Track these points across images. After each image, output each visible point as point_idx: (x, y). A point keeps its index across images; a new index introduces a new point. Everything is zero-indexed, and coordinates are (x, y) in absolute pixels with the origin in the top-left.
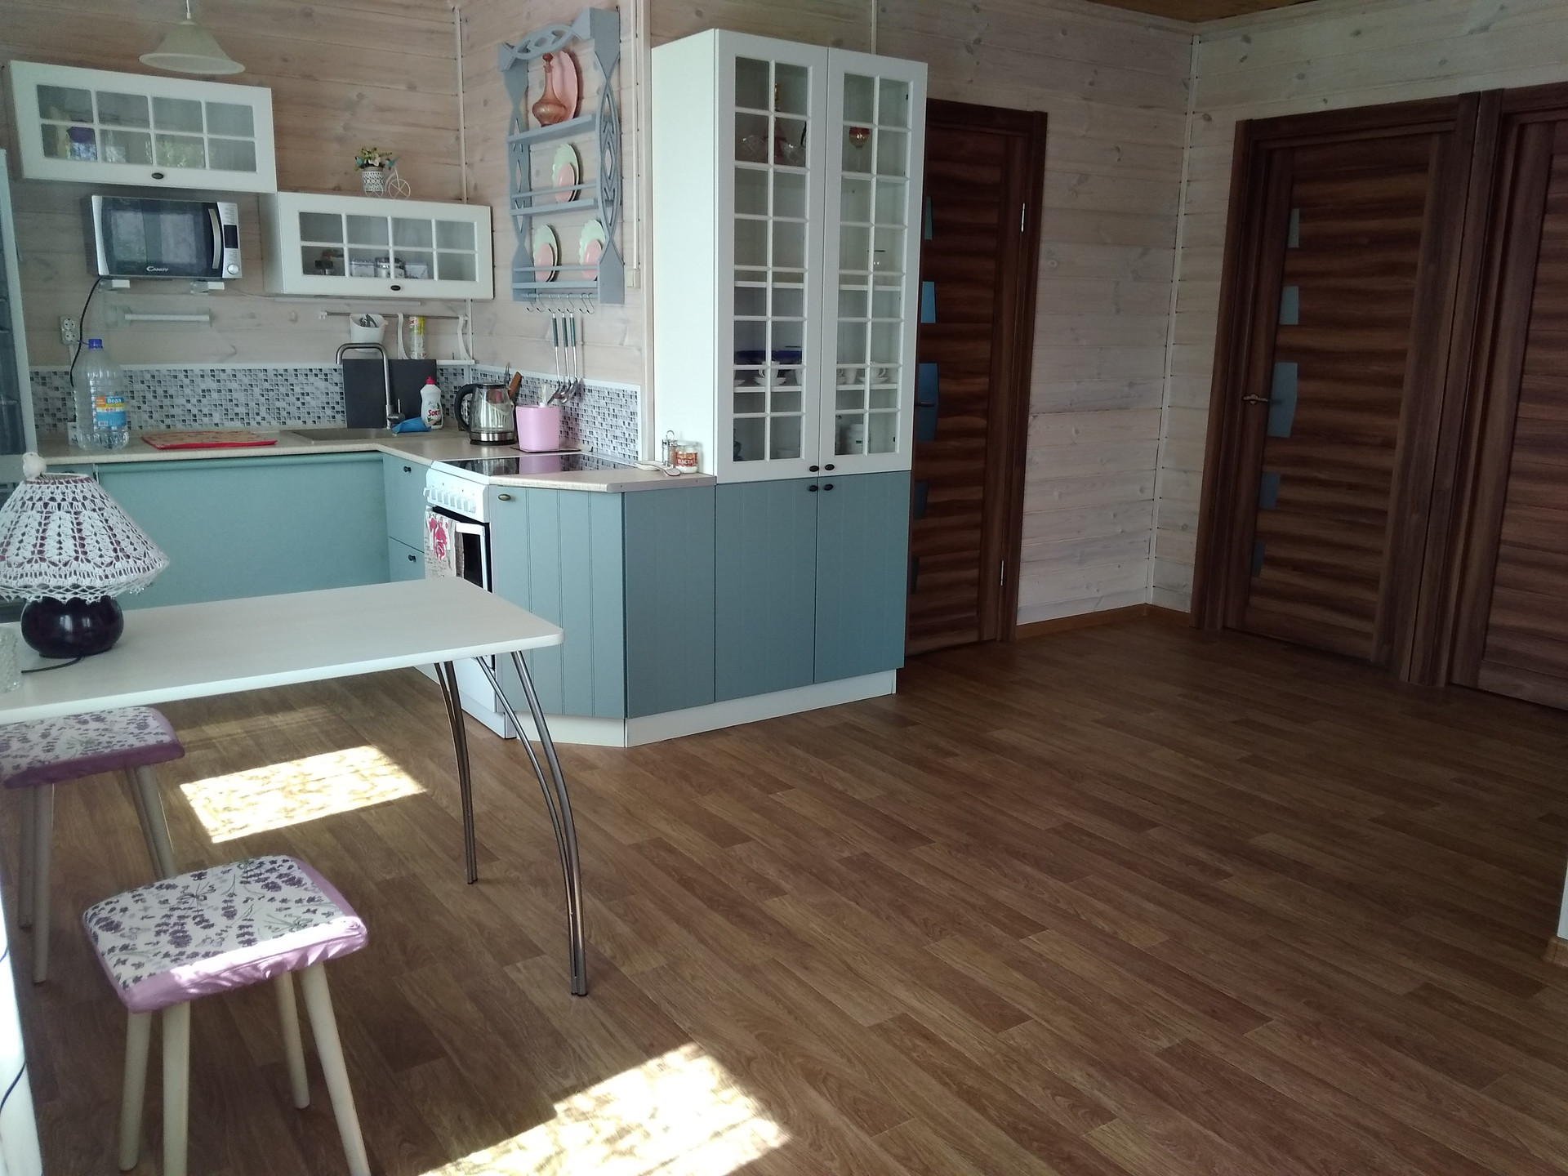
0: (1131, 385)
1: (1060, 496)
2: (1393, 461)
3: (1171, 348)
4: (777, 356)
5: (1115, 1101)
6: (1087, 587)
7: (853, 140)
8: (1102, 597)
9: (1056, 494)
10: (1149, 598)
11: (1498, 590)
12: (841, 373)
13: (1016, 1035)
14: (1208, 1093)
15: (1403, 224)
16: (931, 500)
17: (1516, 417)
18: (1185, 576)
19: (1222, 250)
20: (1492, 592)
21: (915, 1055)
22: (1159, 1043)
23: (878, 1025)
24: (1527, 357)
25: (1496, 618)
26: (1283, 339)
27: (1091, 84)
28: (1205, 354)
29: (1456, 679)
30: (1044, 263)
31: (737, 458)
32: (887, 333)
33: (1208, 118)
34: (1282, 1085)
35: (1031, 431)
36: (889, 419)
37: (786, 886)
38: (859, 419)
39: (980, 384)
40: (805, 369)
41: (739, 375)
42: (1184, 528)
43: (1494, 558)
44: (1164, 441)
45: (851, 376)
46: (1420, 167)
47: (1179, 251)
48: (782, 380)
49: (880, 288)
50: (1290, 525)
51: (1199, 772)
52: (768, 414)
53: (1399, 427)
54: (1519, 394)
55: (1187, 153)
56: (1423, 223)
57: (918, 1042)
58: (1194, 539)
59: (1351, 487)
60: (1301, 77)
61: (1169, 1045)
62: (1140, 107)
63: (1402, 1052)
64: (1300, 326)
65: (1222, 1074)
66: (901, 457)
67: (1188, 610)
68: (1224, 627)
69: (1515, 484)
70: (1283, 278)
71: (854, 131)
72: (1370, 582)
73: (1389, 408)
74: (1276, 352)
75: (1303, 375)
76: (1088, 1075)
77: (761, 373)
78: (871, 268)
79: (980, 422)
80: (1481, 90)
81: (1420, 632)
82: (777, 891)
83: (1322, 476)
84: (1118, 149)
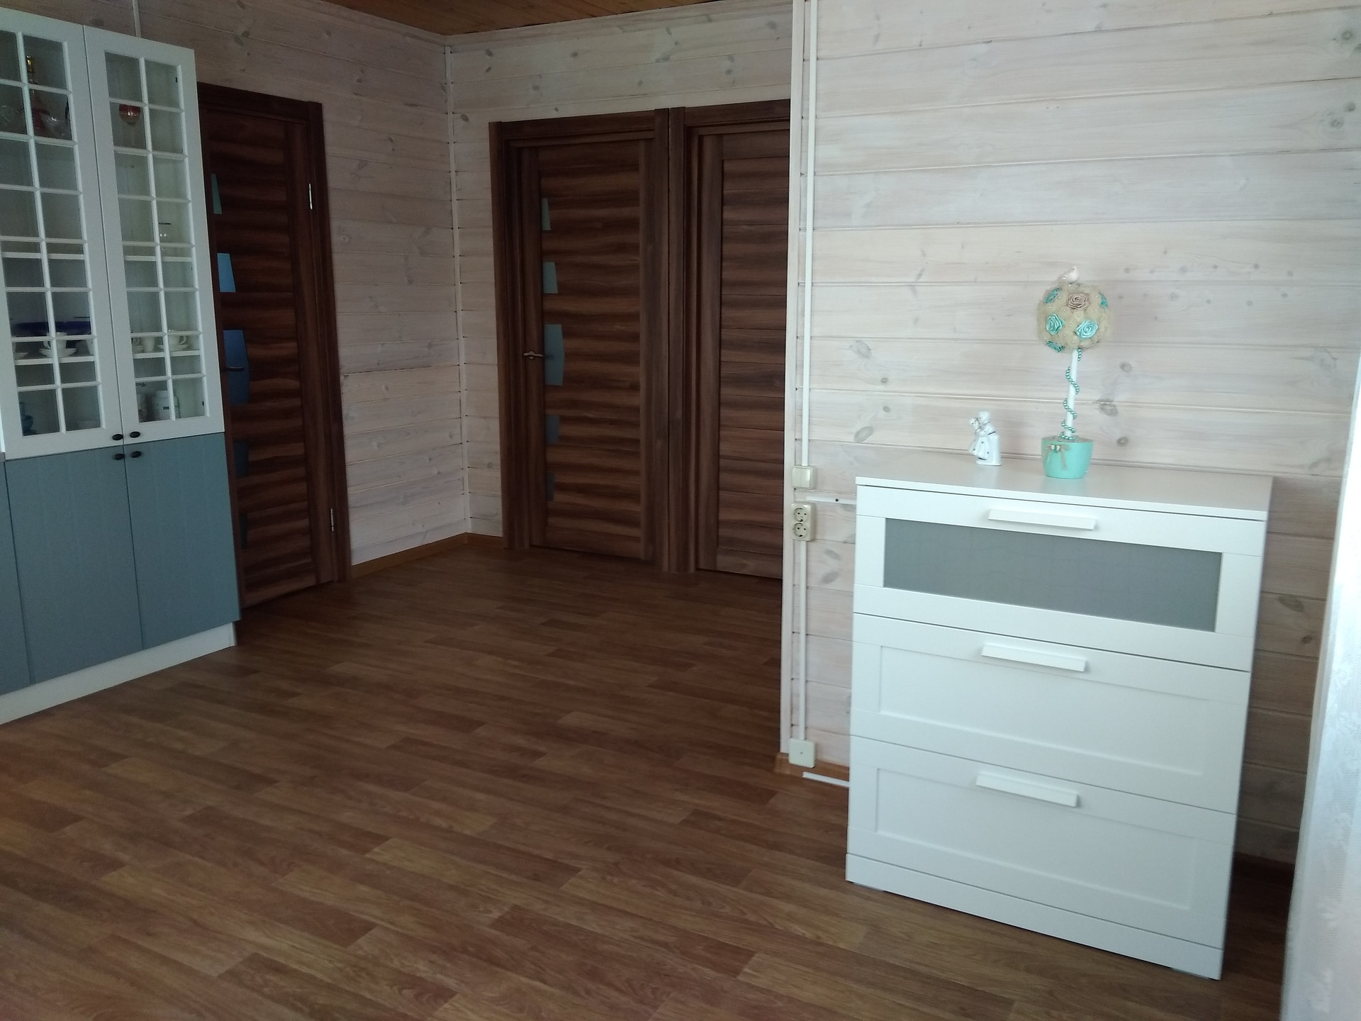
0: (430, 346)
1: (378, 446)
2: (639, 400)
3: (461, 313)
4: (60, 327)
5: (456, 979)
6: (413, 524)
7: (125, 117)
8: (427, 531)
9: (375, 444)
10: (468, 527)
11: (721, 493)
12: (137, 343)
13: (364, 945)
14: (534, 948)
15: (625, 212)
16: (252, 458)
17: (720, 361)
18: (494, 505)
19: (491, 230)
20: (718, 496)
21: (266, 990)
22: (490, 915)
23: (227, 972)
24: (723, 315)
25: (724, 515)
26: (549, 305)
27: (359, 81)
28: (488, 318)
29: (702, 566)
30: (337, 239)
31: (28, 431)
32: (183, 302)
33: (466, 119)
34: (593, 924)
35: (344, 390)
36: (196, 384)
37: (125, 857)
38: (163, 386)
39: (289, 348)
40: (97, 338)
41: (19, 348)
42: (490, 466)
43: (718, 470)
44: (464, 393)
45: (150, 344)
46: (634, 167)
47: (457, 232)
48: (72, 350)
49: (169, 259)
50: (573, 456)
51: (517, 671)
52: (58, 385)
53: (640, 373)
54: (720, 344)
55: (452, 147)
56: (639, 212)
57: (269, 977)
58: (498, 474)
59: (612, 422)
60: (536, 88)
61: (500, 914)
62: (406, 104)
63: (680, 871)
64: (559, 294)
65: (545, 928)
66: (212, 419)
67: (500, 534)
68: (532, 546)
69: (725, 412)
70: (542, 255)
71: (124, 108)
72: (632, 496)
73: (631, 359)
74: (545, 317)
75: (567, 334)
76: (430, 962)
77: (46, 345)
78: (157, 239)
79: (293, 384)
80: (670, 107)
81: (673, 530)
82: (115, 865)
83: (590, 415)
84: (392, 141)
